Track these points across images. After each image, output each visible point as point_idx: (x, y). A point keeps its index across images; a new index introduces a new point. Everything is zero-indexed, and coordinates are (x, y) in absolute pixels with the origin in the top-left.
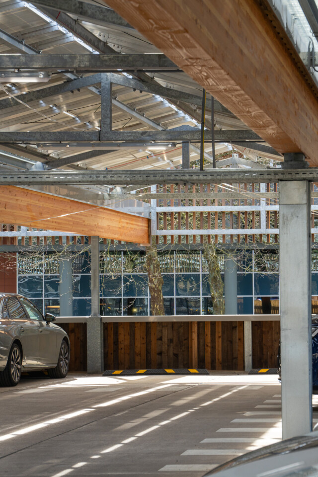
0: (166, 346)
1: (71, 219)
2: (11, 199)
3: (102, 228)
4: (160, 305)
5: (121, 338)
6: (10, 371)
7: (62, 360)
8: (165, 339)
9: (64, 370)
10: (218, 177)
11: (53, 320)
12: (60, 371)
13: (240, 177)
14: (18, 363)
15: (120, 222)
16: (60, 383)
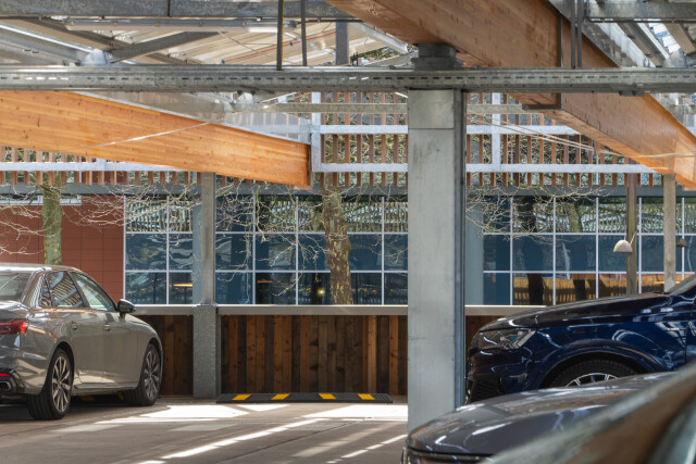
0: (325, 355)
1: (162, 144)
2: (49, 110)
3: (221, 159)
4: (345, 285)
5: (250, 340)
6: (50, 395)
7: (147, 377)
8: (323, 344)
9: (150, 394)
10: (304, 82)
11: (131, 310)
12: (144, 395)
13: (340, 82)
14: (66, 382)
15: (254, 149)
16: (137, 415)
